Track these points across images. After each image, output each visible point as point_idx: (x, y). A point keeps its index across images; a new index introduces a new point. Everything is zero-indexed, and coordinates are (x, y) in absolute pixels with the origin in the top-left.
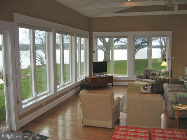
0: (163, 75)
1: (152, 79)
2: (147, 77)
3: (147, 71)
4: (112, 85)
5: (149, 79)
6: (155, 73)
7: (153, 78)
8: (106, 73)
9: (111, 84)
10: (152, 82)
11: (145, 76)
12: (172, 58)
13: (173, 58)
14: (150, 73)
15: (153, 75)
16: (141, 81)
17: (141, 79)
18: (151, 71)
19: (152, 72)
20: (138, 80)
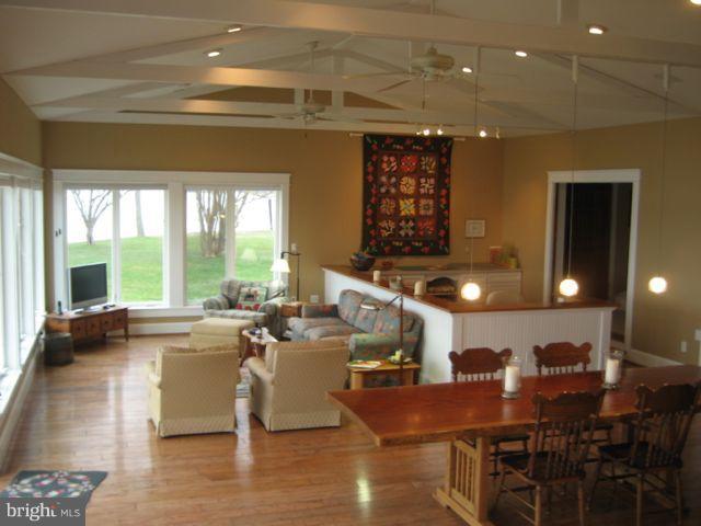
0: (275, 297)
1: (248, 308)
2: (232, 305)
3: (230, 286)
4: (127, 337)
5: (240, 308)
6: (256, 292)
7: (252, 305)
8: (103, 299)
9: (122, 332)
10: (255, 317)
11: (225, 300)
12: (290, 247)
13: (294, 248)
14: (239, 293)
15: (250, 296)
16: (222, 316)
17: (220, 312)
18: (242, 286)
19: (245, 290)
20: (212, 315)
